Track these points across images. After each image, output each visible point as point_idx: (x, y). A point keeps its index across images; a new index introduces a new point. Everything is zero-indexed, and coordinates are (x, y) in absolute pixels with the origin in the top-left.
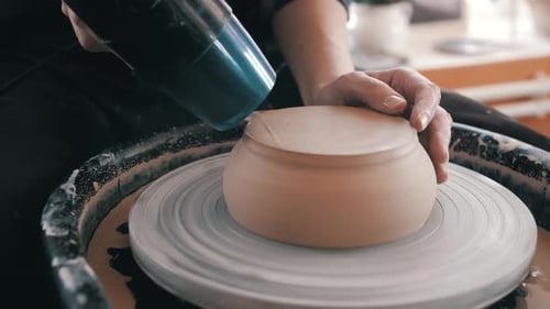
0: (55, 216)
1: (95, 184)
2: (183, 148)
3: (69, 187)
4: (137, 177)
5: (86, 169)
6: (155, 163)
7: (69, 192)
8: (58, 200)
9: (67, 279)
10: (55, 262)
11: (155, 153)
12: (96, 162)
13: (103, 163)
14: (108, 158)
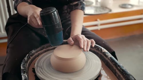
0: (23, 65)
1: (31, 57)
2: (47, 48)
3: (26, 58)
4: (39, 54)
5: (29, 54)
6: (42, 51)
7: (26, 60)
8: (24, 61)
9: (23, 77)
10: (22, 74)
11: (42, 49)
12: (31, 52)
13: (32, 53)
14: (33, 51)
